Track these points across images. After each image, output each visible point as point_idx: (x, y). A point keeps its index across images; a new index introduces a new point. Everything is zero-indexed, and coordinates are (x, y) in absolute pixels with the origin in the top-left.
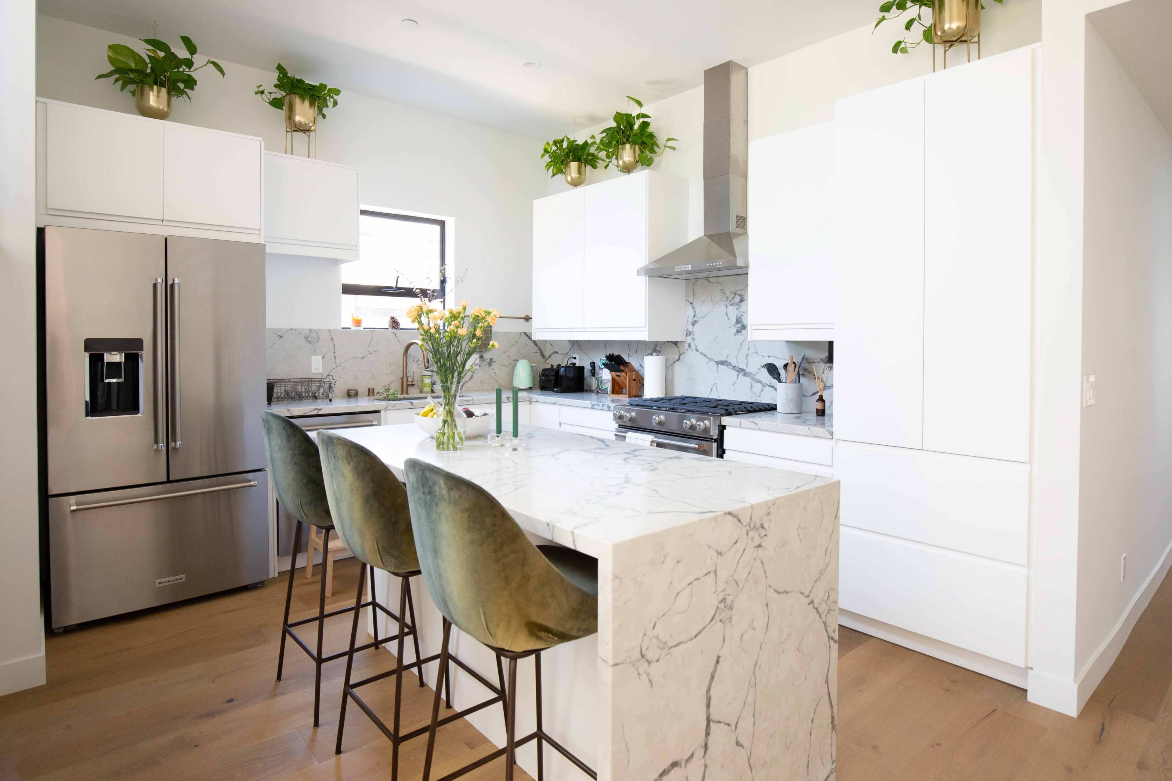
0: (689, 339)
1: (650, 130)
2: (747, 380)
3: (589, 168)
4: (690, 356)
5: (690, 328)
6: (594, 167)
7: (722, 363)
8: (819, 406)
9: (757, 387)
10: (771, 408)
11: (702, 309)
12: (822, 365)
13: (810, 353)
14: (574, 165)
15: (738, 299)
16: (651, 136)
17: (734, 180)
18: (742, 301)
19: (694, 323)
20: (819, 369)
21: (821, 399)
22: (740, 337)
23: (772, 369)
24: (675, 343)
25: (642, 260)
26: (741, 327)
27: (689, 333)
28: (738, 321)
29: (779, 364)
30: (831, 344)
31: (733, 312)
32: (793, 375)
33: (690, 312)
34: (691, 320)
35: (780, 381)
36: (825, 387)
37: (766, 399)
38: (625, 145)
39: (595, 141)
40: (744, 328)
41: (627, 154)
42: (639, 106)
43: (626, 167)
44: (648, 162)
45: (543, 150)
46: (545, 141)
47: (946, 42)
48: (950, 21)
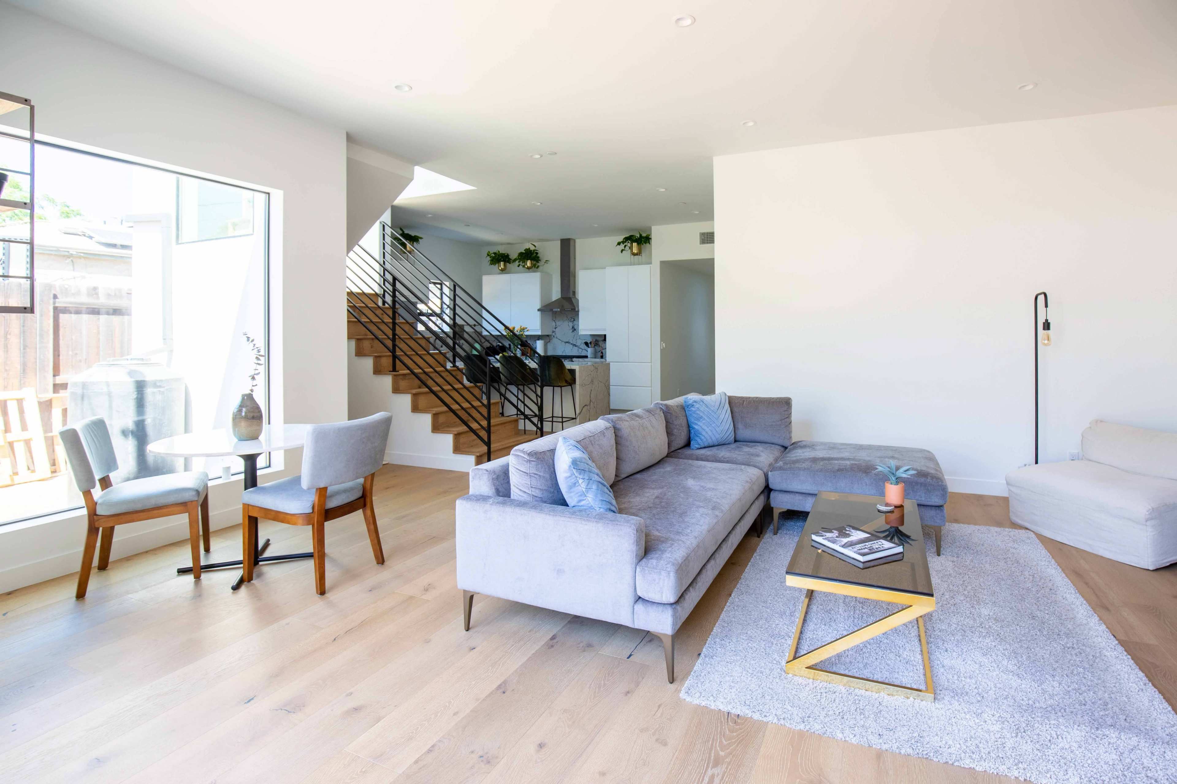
0: (554, 334)
1: (538, 255)
2: (577, 348)
3: (508, 264)
4: (554, 340)
5: (554, 330)
6: (510, 263)
7: (567, 342)
8: (601, 355)
9: (580, 350)
10: (586, 357)
11: (558, 323)
12: (602, 342)
13: (598, 339)
14: (502, 263)
15: (572, 320)
16: (538, 257)
17: (572, 279)
18: (574, 320)
19: (555, 328)
20: (601, 343)
21: (602, 353)
22: (573, 334)
23: (586, 344)
24: (548, 336)
25: (539, 307)
26: (574, 329)
27: (553, 332)
28: (573, 327)
29: (589, 342)
30: (605, 335)
31: (571, 324)
32: (593, 345)
33: (554, 324)
34: (554, 327)
35: (589, 347)
36: (603, 349)
37: (583, 354)
38: (528, 260)
39: (514, 255)
40: (575, 330)
41: (529, 263)
42: (535, 246)
43: (528, 268)
44: (537, 268)
45: (488, 255)
46: (489, 252)
47: (634, 254)
48: (635, 251)
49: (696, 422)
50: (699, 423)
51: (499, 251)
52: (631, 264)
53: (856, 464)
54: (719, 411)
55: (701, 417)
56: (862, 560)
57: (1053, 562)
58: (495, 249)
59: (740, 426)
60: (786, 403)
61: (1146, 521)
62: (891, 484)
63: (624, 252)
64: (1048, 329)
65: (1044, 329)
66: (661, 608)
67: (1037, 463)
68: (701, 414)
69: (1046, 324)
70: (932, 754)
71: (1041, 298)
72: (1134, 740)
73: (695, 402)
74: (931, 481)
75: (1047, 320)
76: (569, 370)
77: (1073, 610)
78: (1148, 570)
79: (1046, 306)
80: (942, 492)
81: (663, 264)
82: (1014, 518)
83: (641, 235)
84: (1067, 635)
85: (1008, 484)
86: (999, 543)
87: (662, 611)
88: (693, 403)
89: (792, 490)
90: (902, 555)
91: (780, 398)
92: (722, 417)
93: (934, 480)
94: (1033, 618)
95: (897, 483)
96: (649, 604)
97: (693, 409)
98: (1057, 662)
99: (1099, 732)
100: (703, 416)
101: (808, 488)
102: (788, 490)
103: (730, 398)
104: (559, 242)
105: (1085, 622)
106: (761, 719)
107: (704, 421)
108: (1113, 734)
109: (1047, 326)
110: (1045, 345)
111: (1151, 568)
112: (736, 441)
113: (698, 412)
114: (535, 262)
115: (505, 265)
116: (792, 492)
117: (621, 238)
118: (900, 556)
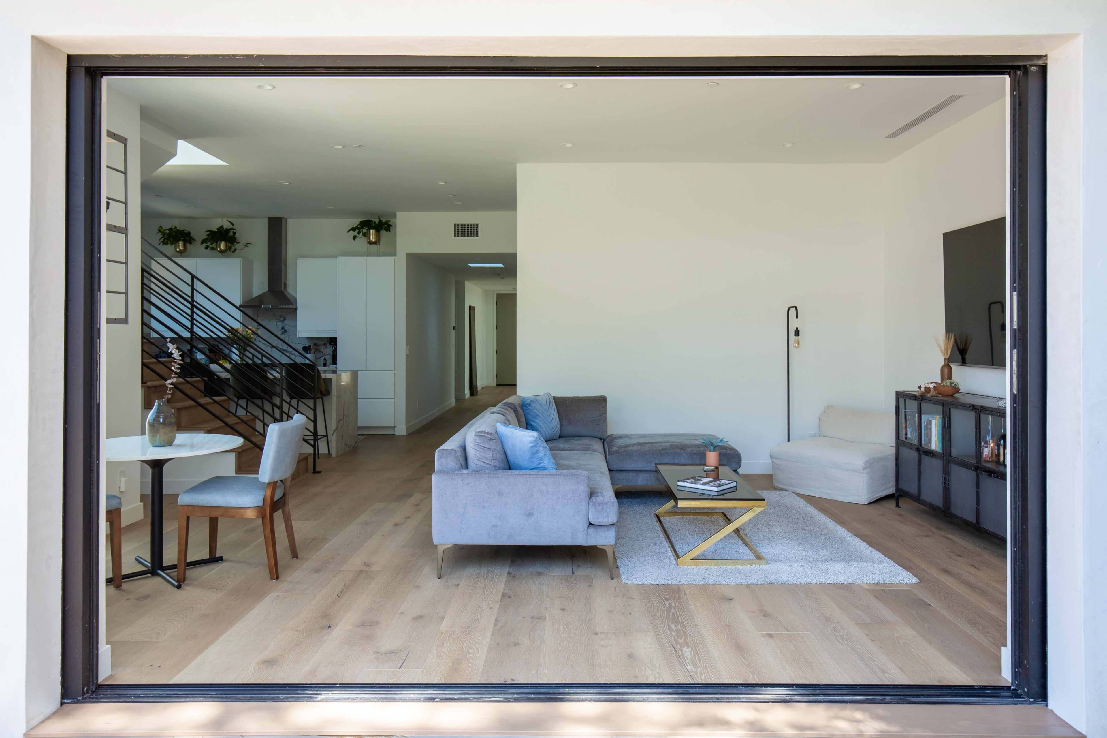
1: (236, 236)
3: (190, 245)
6: (193, 244)
8: (324, 362)
13: (318, 342)
14: (180, 243)
15: (282, 319)
16: (236, 239)
18: (285, 319)
20: (329, 346)
21: (325, 359)
23: (305, 349)
26: (284, 331)
28: (283, 328)
29: (307, 346)
30: (335, 338)
31: (280, 324)
32: (313, 351)
35: (307, 353)
38: (222, 241)
39: (199, 233)
40: (286, 331)
41: (222, 245)
42: (233, 225)
43: (221, 252)
44: (234, 252)
45: (160, 231)
46: (161, 227)
47: (371, 243)
48: (372, 238)
49: (533, 419)
50: (536, 421)
51: (176, 227)
52: (369, 254)
53: (673, 445)
54: (550, 409)
55: (537, 415)
56: (717, 490)
57: (808, 504)
58: (167, 225)
59: (565, 423)
60: (602, 401)
61: (863, 470)
62: (710, 451)
63: (357, 239)
64: (798, 335)
65: (795, 335)
66: (606, 528)
67: (789, 440)
68: (537, 412)
69: (797, 331)
70: (774, 581)
71: (793, 311)
72: (865, 564)
73: (532, 401)
74: (730, 452)
75: (797, 328)
76: (323, 379)
77: (826, 525)
78: (865, 504)
79: (797, 317)
80: (738, 459)
81: (410, 257)
82: (776, 484)
83: (380, 221)
84: (825, 534)
85: (772, 457)
86: (772, 499)
87: (608, 529)
88: (530, 402)
89: (627, 469)
90: (735, 488)
91: (597, 397)
92: (552, 415)
93: (732, 450)
94: (805, 530)
95: (714, 451)
96: (597, 527)
97: (531, 408)
98: (823, 545)
99: (849, 564)
100: (539, 414)
101: (640, 466)
102: (624, 469)
103: (555, 398)
104: (266, 220)
105: (833, 528)
106: (678, 583)
107: (539, 419)
108: (856, 564)
109: (797, 333)
110: (797, 348)
111: (866, 503)
112: (560, 437)
113: (535, 411)
114: (229, 245)
115: (185, 246)
116: (626, 471)
117: (355, 222)
118: (734, 489)
